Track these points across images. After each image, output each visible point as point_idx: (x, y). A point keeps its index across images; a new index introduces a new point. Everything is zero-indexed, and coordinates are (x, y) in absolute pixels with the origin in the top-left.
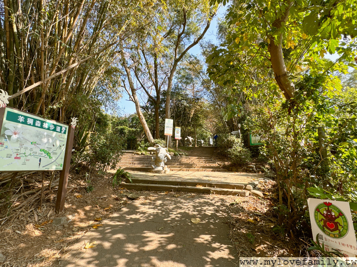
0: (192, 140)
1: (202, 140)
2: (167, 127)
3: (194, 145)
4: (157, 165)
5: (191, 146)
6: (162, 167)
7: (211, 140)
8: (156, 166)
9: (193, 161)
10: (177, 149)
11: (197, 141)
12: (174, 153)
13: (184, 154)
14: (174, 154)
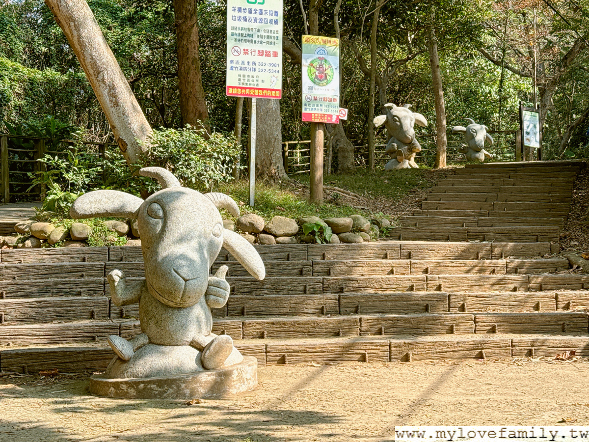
0: (418, 126)
1: (475, 126)
2: (242, 38)
3: (429, 157)
4: (153, 329)
5: (410, 163)
6: (194, 344)
7: (531, 122)
8: (143, 340)
9: (436, 278)
10: (321, 187)
11: (450, 133)
12: (300, 223)
13: (366, 224)
14: (294, 227)
